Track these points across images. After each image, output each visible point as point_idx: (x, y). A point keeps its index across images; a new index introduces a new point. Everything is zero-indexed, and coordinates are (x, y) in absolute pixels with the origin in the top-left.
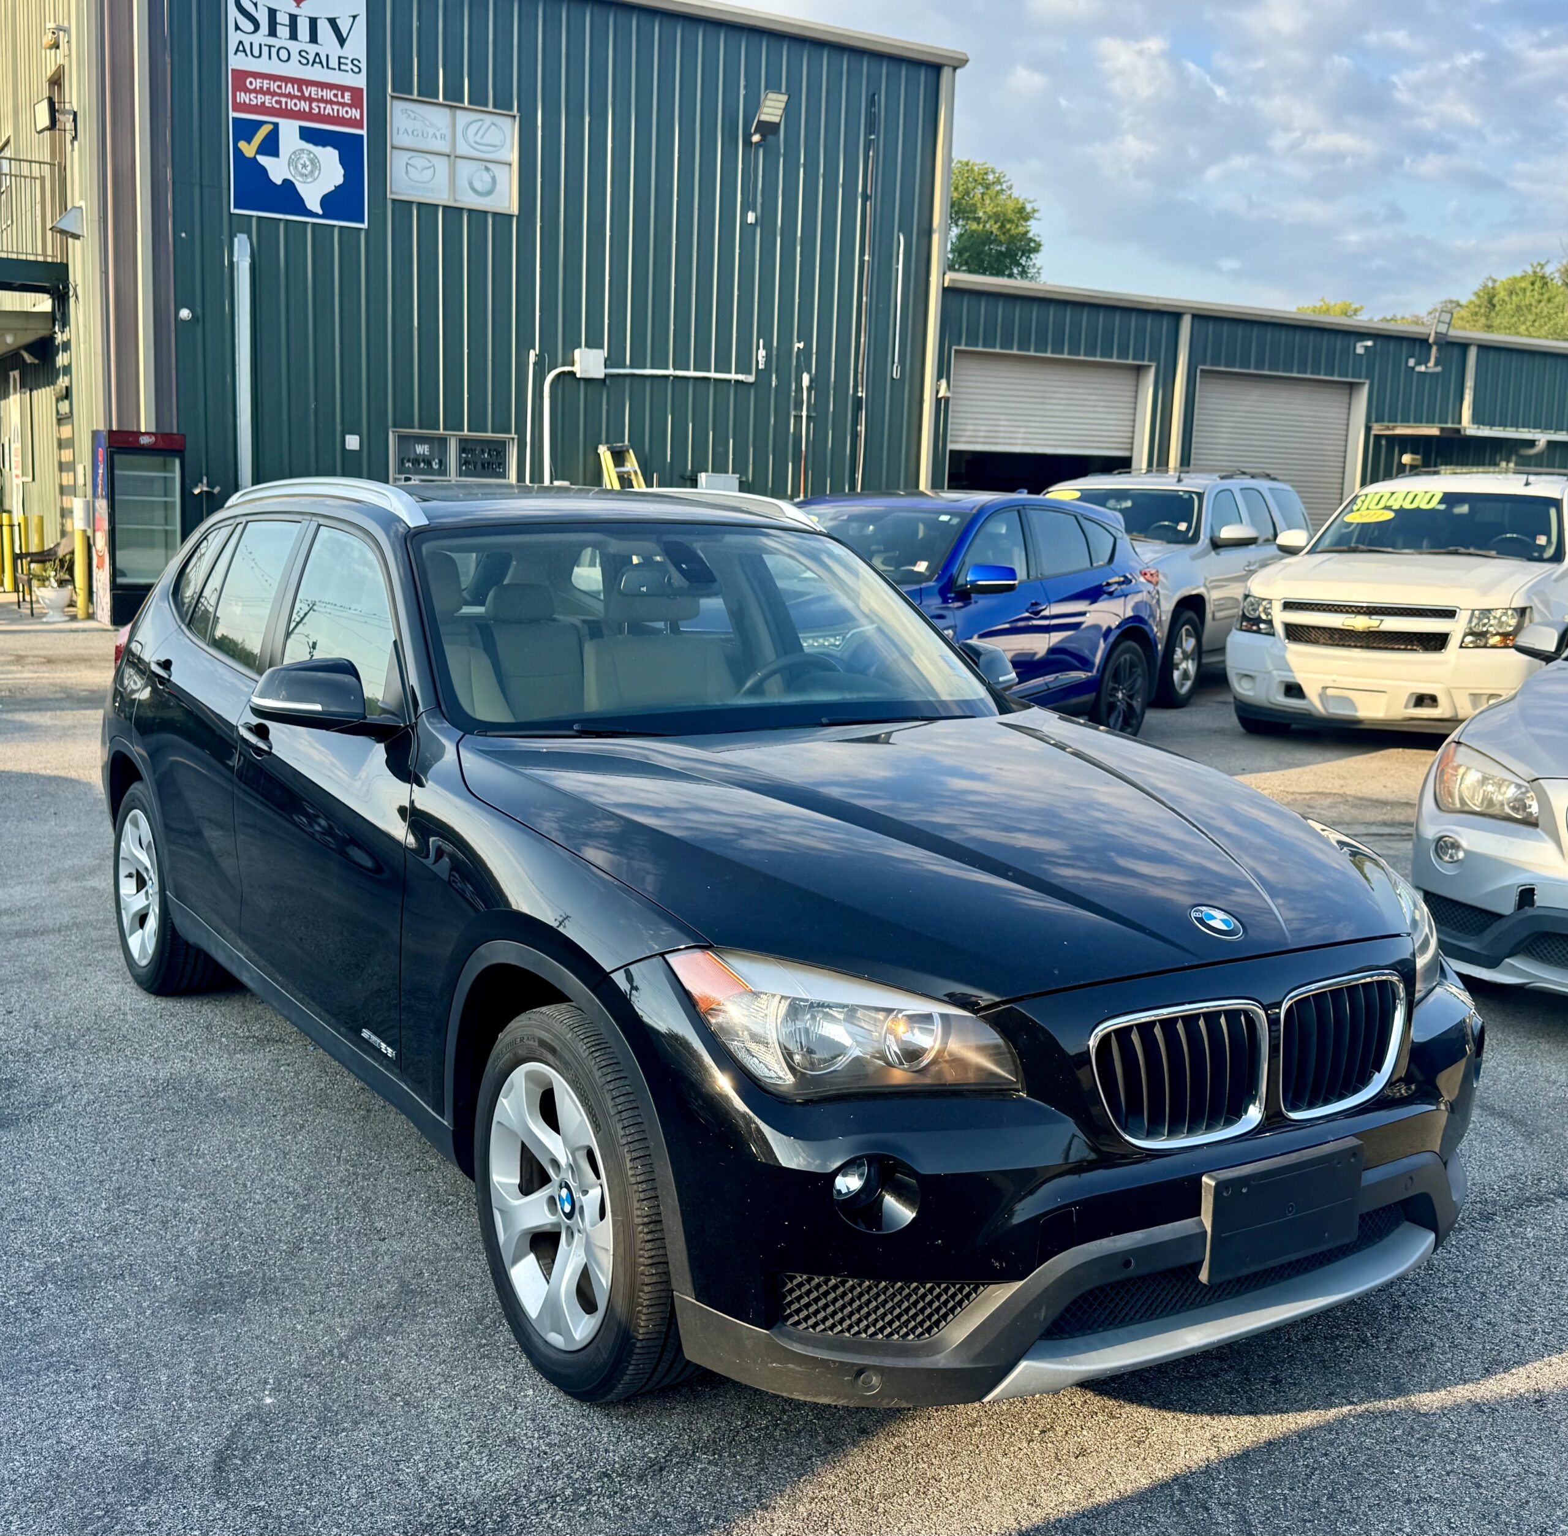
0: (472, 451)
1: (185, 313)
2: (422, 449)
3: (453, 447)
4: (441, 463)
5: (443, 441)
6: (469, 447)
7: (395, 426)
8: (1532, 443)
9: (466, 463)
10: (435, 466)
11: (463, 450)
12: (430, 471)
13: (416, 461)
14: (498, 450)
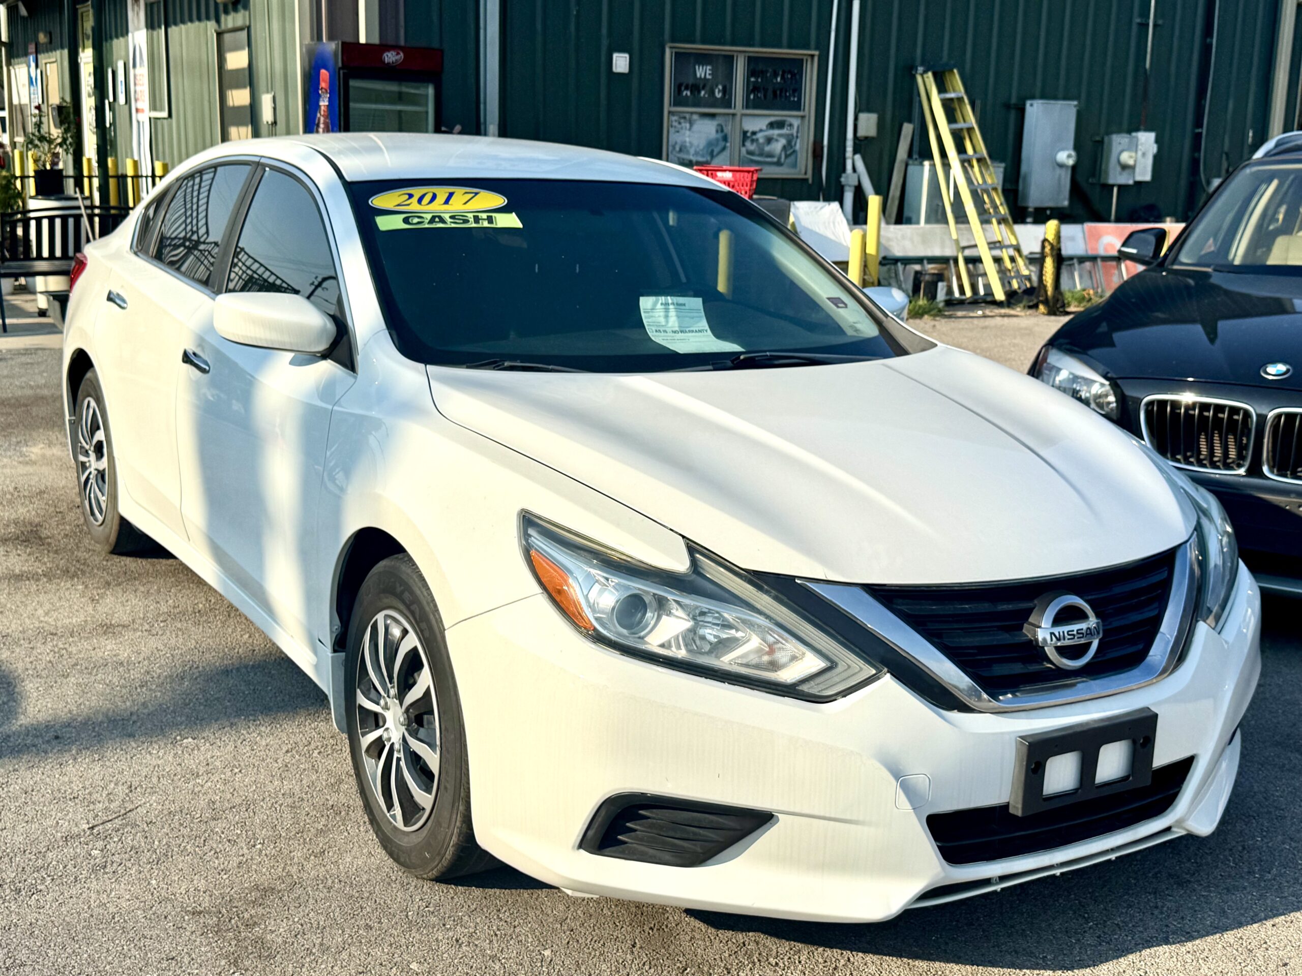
0: (762, 73)
2: (703, 72)
3: (740, 68)
4: (725, 90)
5: (729, 60)
6: (761, 67)
7: (673, 40)
9: (755, 89)
10: (718, 95)
11: (751, 72)
12: (712, 101)
13: (696, 88)
14: (794, 69)
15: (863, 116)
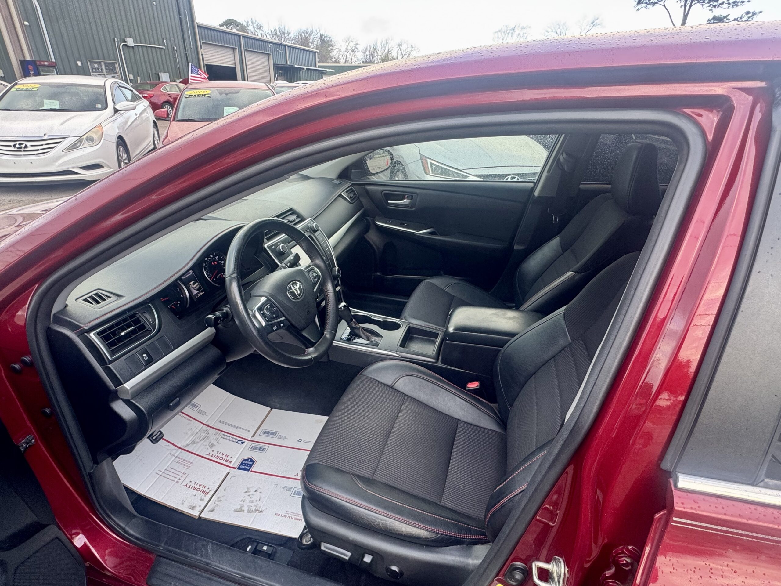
0: (108, 66)
1: (26, 23)
2: (96, 66)
3: (103, 65)
4: (101, 69)
5: (100, 63)
7: (88, 59)
8: (303, 69)
9: (107, 69)
10: (100, 70)
11: (106, 66)
12: (99, 72)
13: (95, 69)
14: (113, 64)
15: (130, 75)
